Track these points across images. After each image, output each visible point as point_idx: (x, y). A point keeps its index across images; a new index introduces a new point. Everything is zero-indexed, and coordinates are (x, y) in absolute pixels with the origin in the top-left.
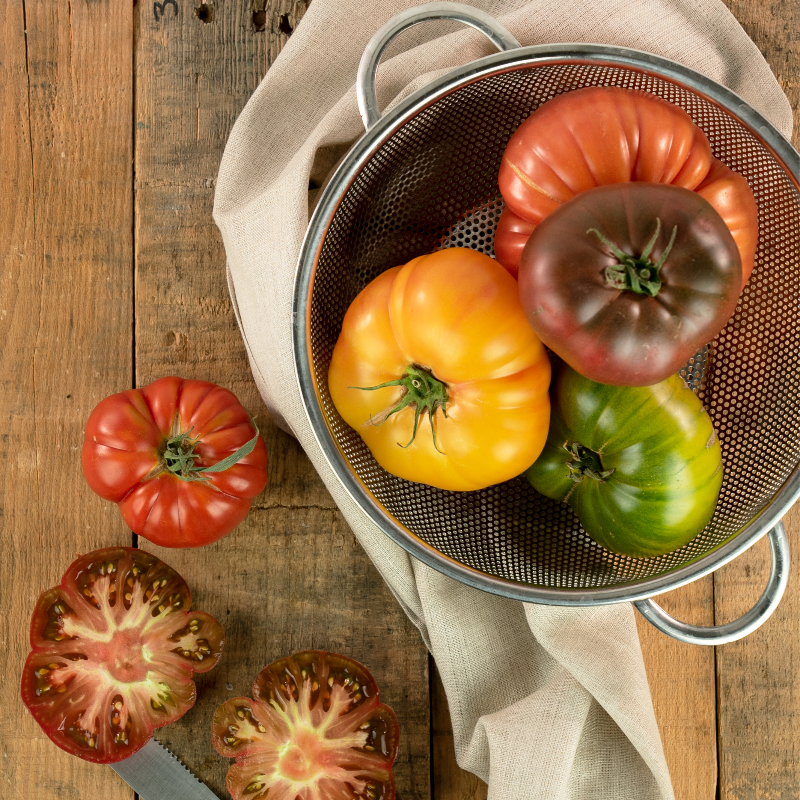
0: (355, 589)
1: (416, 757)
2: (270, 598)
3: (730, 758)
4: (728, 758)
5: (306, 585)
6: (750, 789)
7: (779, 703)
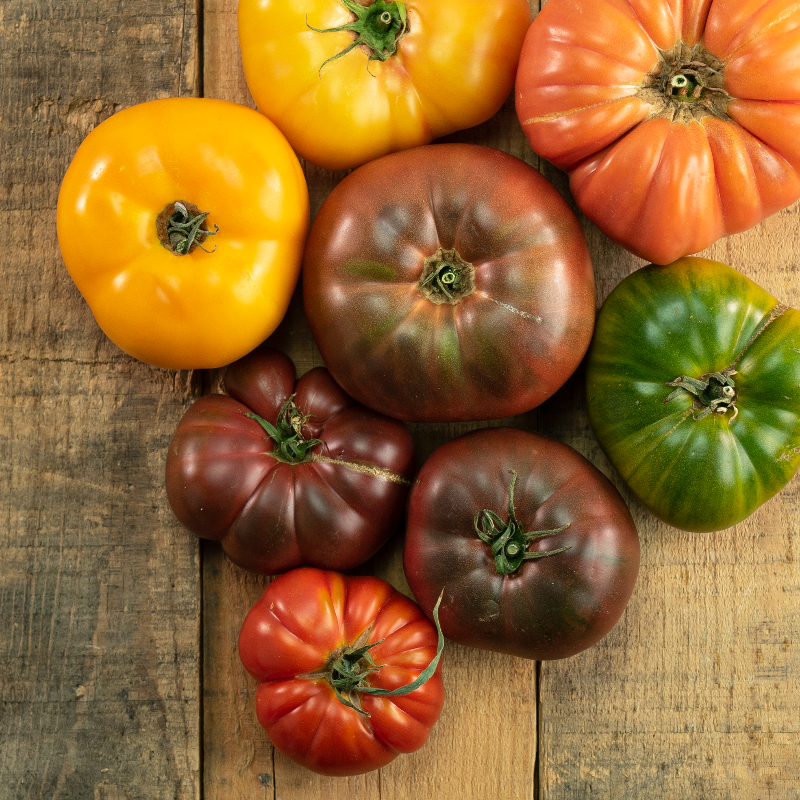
0: (115, 459)
1: (183, 657)
2: (15, 468)
3: (551, 729)
4: (549, 727)
5: (58, 453)
6: (574, 765)
7: (610, 666)
